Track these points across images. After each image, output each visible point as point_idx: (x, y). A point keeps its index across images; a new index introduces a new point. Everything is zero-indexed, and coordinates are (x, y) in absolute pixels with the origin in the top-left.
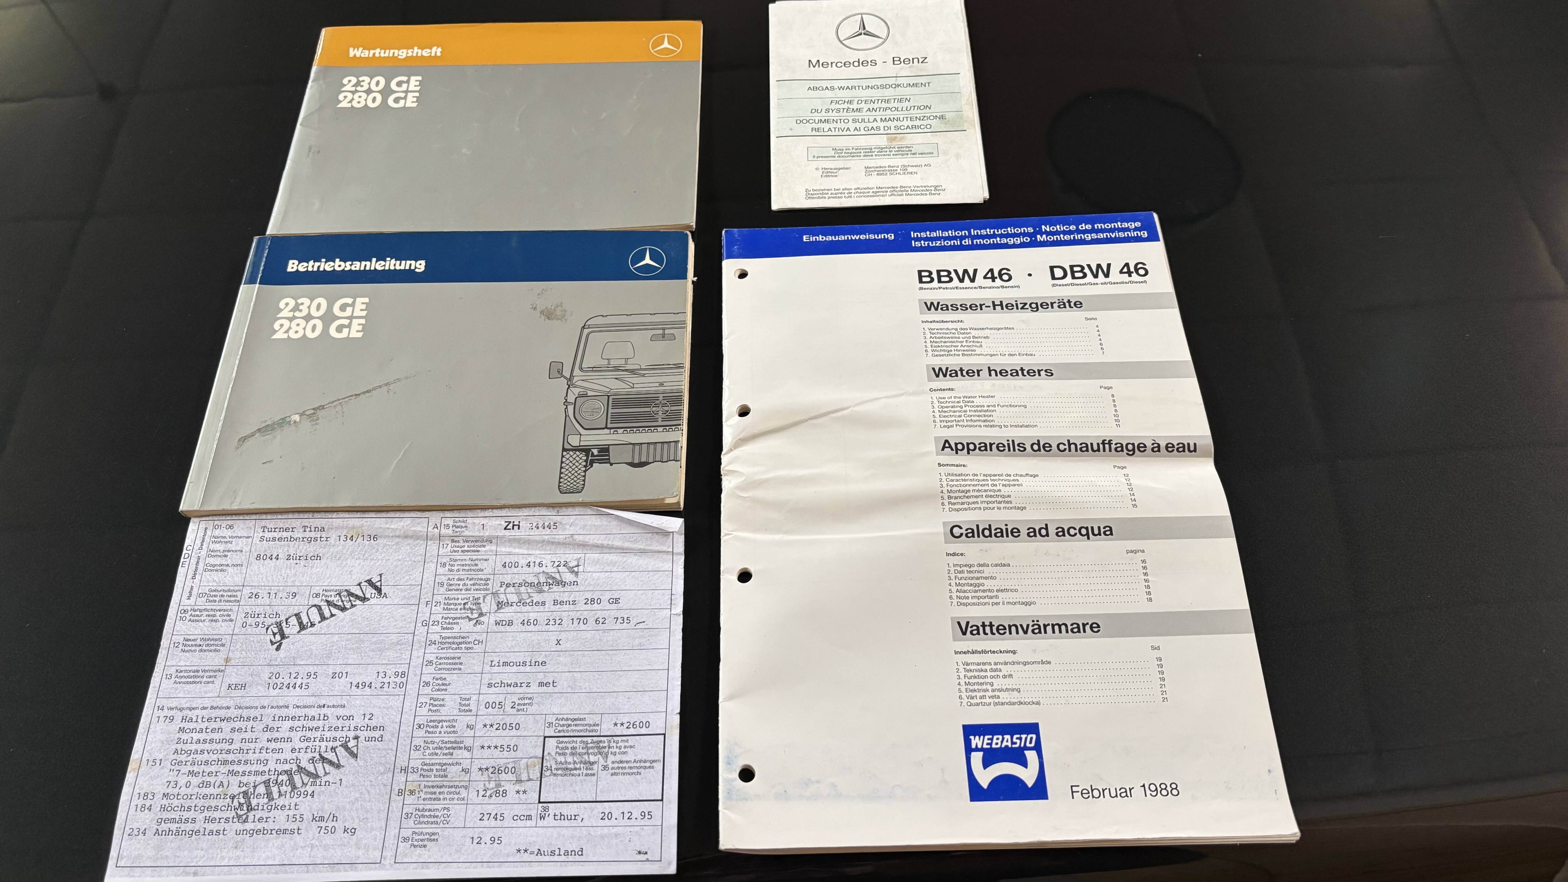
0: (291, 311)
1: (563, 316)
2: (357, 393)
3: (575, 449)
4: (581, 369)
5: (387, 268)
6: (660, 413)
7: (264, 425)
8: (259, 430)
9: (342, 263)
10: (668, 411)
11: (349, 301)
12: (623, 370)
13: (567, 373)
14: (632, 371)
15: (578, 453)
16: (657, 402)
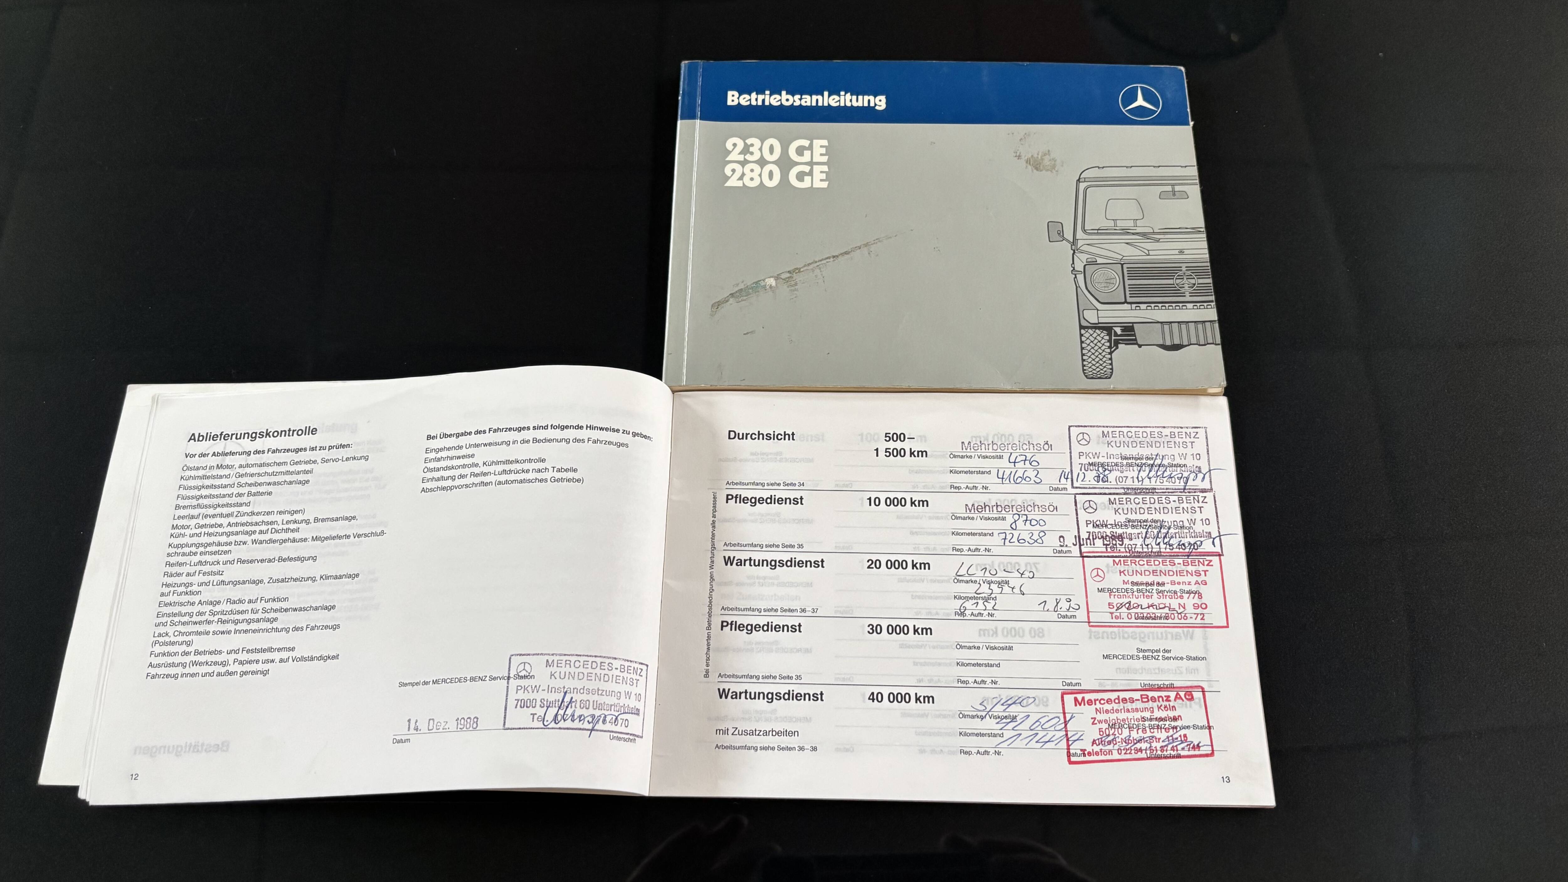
0: (740, 154)
1: (1054, 167)
2: (834, 255)
3: (1095, 327)
4: (1084, 230)
5: (842, 104)
6: (1186, 286)
7: (737, 289)
8: (732, 295)
9: (790, 97)
10: (1195, 284)
11: (806, 143)
12: (1133, 234)
13: (1069, 235)
14: (1144, 235)
15: (1097, 331)
16: (1180, 273)
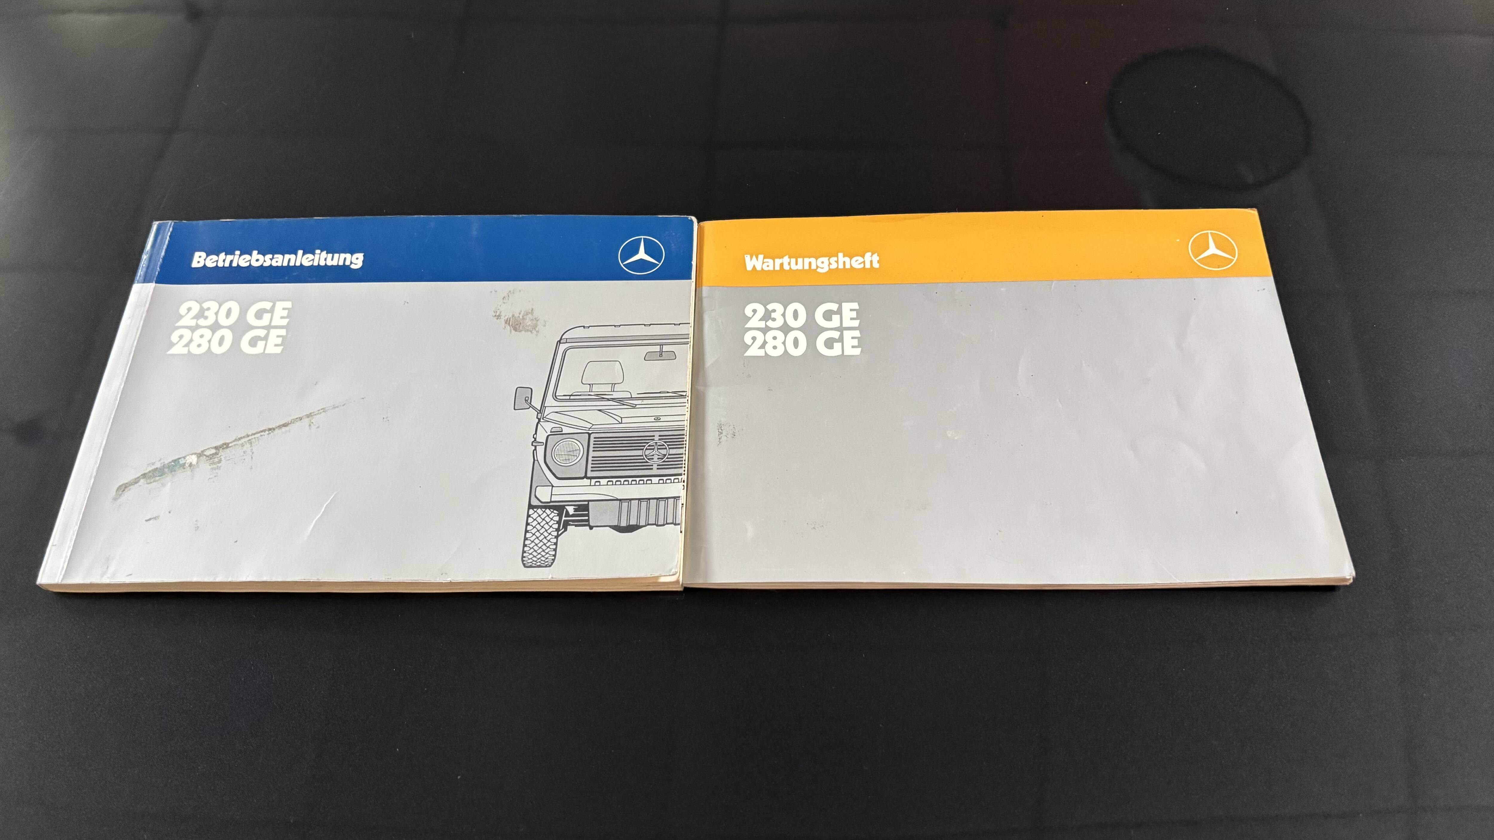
0: (194, 318)
1: (535, 327)
2: (271, 427)
3: (546, 506)
4: (555, 397)
5: (316, 264)
6: (656, 458)
7: (150, 469)
8: (144, 475)
9: (261, 257)
10: (665, 455)
11: (267, 305)
12: (608, 400)
13: (537, 403)
14: (620, 401)
15: (548, 511)
16: (651, 443)
